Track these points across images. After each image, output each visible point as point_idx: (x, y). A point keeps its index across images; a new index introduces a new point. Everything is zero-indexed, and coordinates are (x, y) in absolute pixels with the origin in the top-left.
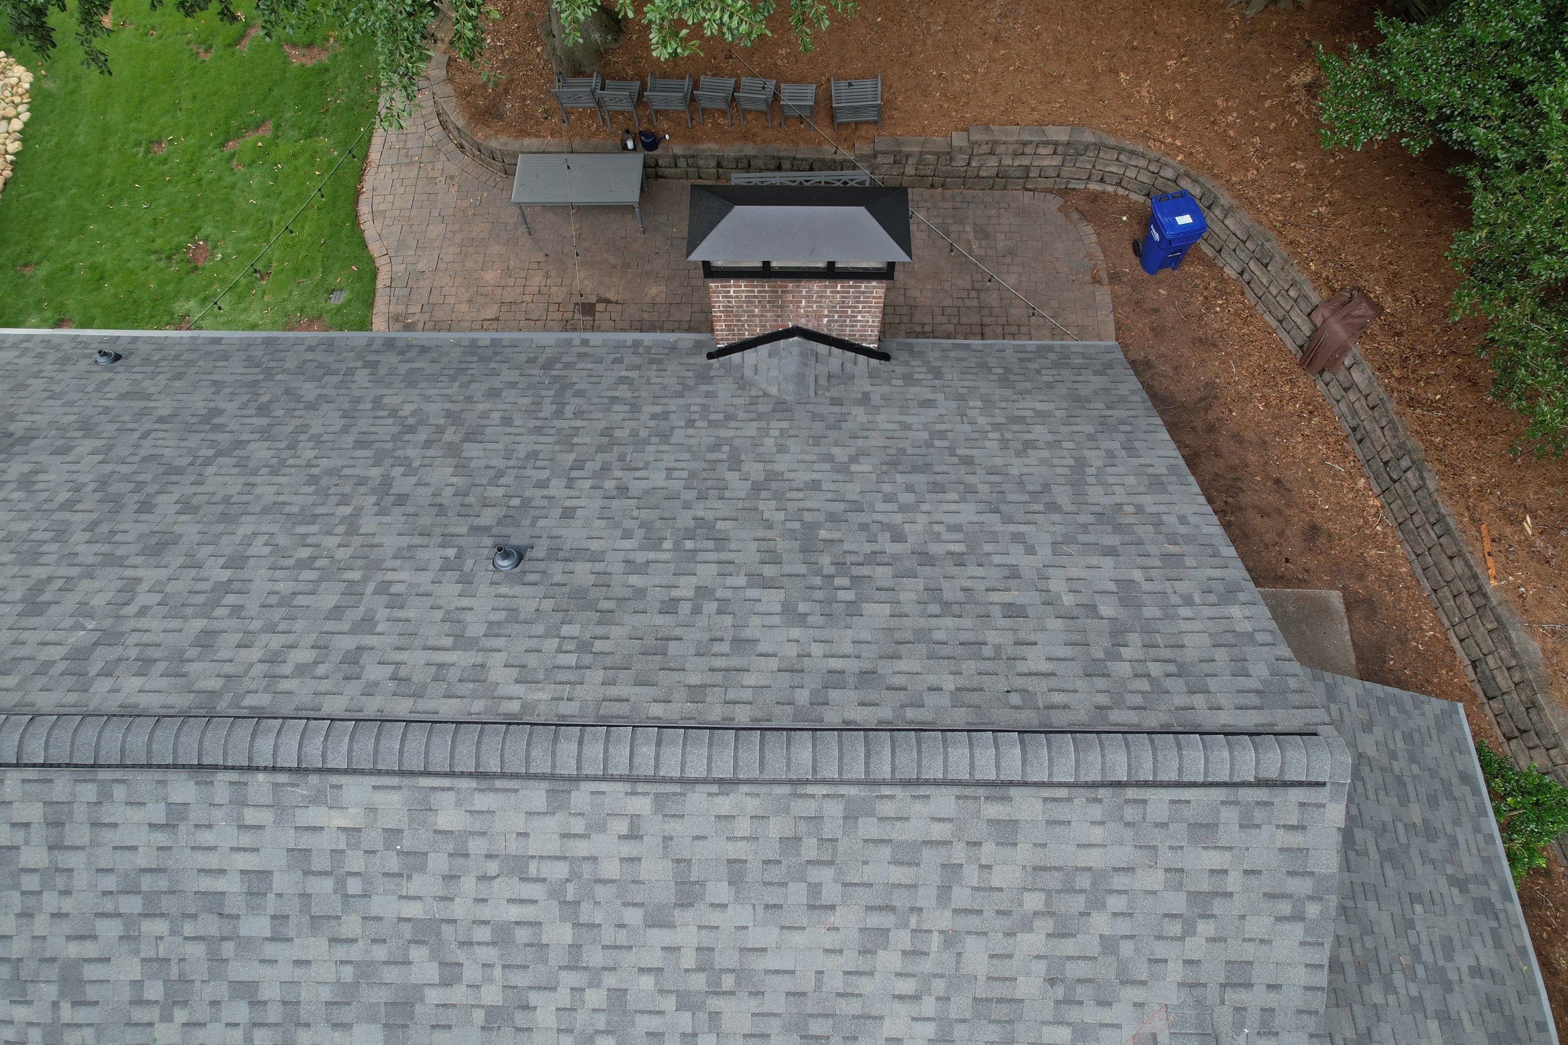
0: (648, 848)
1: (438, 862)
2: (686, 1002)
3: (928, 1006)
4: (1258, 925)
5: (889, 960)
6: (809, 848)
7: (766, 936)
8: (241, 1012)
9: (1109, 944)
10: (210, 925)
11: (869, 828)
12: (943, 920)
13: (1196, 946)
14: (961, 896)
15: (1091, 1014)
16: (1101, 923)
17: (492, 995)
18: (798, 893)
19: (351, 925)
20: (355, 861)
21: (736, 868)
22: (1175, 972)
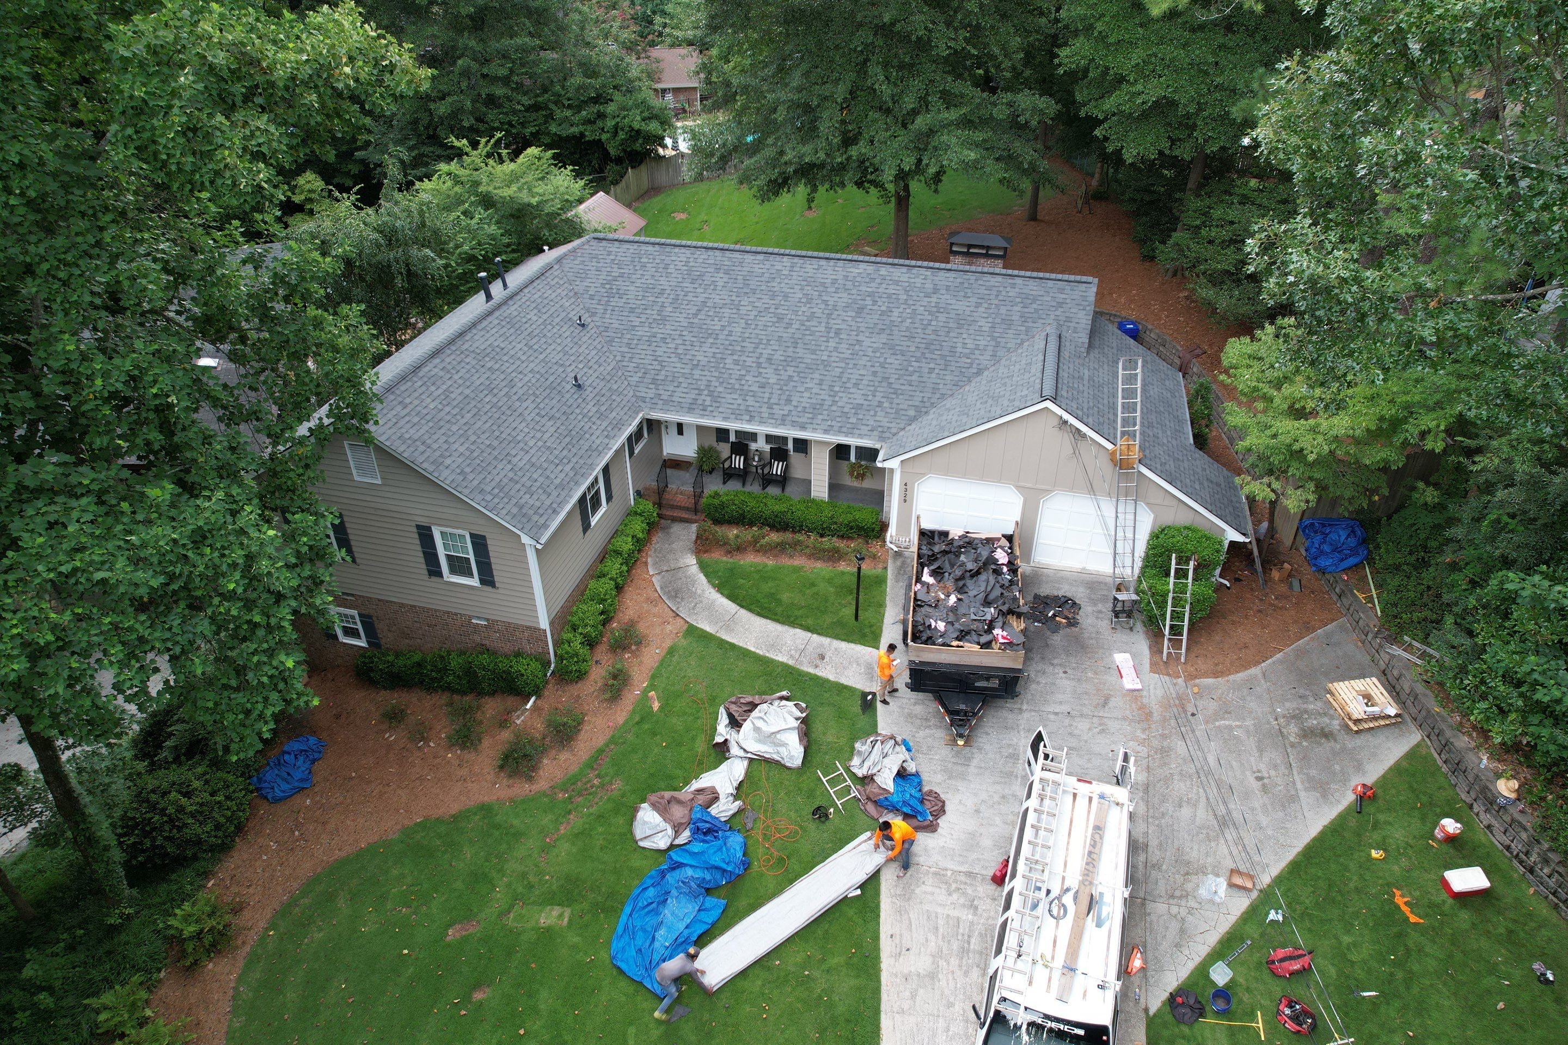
0: (929, 281)
1: (878, 281)
2: (930, 313)
3: (990, 320)
4: (1073, 310)
5: (981, 309)
6: (966, 285)
7: (953, 302)
8: (823, 306)
9: (1036, 311)
10: (821, 289)
11: (980, 282)
12: (996, 302)
13: (1057, 313)
14: (1001, 298)
15: (1030, 324)
16: (1035, 306)
17: (884, 308)
18: (962, 294)
19: (854, 292)
20: (858, 279)
21: (948, 288)
22: (1052, 317)
